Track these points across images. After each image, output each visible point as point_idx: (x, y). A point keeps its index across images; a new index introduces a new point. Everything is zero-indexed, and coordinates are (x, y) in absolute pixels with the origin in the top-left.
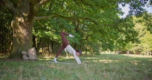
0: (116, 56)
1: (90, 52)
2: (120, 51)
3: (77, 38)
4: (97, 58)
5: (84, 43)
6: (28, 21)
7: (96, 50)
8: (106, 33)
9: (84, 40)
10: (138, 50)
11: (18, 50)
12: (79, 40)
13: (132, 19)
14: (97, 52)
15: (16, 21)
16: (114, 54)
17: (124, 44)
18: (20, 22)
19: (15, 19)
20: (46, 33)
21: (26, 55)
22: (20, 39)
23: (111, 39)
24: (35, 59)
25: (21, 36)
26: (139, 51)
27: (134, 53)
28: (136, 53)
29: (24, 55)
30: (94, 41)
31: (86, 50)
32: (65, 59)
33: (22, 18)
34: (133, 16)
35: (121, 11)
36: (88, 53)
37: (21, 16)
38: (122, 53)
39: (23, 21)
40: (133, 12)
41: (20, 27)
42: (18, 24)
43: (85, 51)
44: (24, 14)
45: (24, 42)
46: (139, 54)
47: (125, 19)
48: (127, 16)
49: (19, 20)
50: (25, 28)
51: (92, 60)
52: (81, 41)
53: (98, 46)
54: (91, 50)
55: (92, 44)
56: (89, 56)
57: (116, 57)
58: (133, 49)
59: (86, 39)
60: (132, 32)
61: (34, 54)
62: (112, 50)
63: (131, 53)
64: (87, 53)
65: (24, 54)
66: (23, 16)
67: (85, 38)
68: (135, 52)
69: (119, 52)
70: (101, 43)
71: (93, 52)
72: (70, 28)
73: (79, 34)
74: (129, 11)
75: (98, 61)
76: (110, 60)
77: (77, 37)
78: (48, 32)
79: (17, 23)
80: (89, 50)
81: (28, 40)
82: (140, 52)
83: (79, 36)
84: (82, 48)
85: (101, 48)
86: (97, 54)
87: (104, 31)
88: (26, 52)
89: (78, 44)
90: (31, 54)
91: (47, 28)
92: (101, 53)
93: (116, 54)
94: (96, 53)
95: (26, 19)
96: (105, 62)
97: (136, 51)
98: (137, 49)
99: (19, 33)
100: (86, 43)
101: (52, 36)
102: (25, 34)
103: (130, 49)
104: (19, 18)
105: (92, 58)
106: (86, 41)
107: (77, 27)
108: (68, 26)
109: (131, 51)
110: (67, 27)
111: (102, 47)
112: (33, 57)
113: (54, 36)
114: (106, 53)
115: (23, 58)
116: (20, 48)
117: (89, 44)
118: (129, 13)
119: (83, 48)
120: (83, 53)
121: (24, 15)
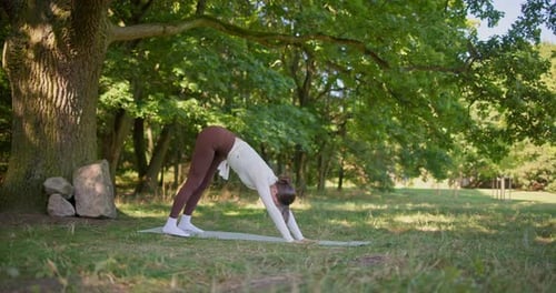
0: (453, 196)
1: (355, 182)
2: (468, 176)
3: (305, 129)
4: (385, 207)
5: (332, 148)
6: (74, 42)
7: (379, 173)
8: (422, 103)
9: (332, 134)
10: (540, 172)
11: (29, 175)
12: (313, 136)
13: (538, 40)
14: (380, 181)
15: (23, 40)
16: (447, 187)
17: (500, 148)
18: (39, 45)
19: (17, 35)
20: (180, 104)
21: (63, 195)
22: (38, 124)
23: (444, 129)
24: (102, 212)
25: (43, 107)
26: (544, 176)
27: (524, 187)
28: (531, 184)
29: (54, 196)
30: (374, 138)
31: (341, 175)
32: (251, 210)
33: (48, 29)
34: (542, 26)
35: (489, 5)
36: (348, 185)
37: (43, 17)
38: (476, 187)
39: (51, 41)
40: (543, 11)
41: (37, 69)
42: (31, 55)
43: (337, 180)
44: (56, 10)
45: (56, 136)
46: (541, 189)
47: (504, 39)
48: (517, 27)
49: (36, 36)
50: (60, 73)
51: (364, 214)
52: (319, 139)
53: (384, 159)
54: (358, 174)
55: (363, 151)
56: (351, 199)
57: (456, 202)
58: (520, 171)
59: (337, 133)
60: (533, 96)
61: (99, 188)
62: (439, 176)
63: (513, 185)
64: (344, 186)
65: (57, 192)
66: (52, 20)
67: (334, 128)
68: (528, 182)
69: (465, 183)
70: (397, 147)
71: (368, 183)
72: (277, 88)
73: (313, 111)
74: (524, 7)
75: (391, 221)
76: (442, 218)
77: (302, 122)
78: (188, 102)
79: (24, 50)
80: (351, 176)
81: (75, 128)
82: (544, 181)
83: (312, 119)
84: (323, 165)
85: (398, 167)
86: (381, 189)
87: (414, 95)
88: (64, 183)
89: (310, 150)
90: (88, 191)
91: (183, 85)
92: (399, 185)
93: (453, 187)
94: (376, 184)
95: (65, 32)
96: (425, 228)
97: (530, 179)
98: (535, 172)
99: (35, 96)
100: (338, 148)
101: (203, 116)
102: (61, 102)
103: (507, 171)
104: (34, 27)
105: (364, 207)
106: (338, 140)
107: (304, 86)
108: (266, 80)
109: (512, 176)
110: (262, 83)
111: (403, 162)
112: (98, 203)
113: (213, 117)
114: (415, 187)
115: (50, 208)
116: (40, 165)
117: (352, 151)
118: (523, 15)
119: (330, 164)
120: (328, 184)
121: (55, 16)
